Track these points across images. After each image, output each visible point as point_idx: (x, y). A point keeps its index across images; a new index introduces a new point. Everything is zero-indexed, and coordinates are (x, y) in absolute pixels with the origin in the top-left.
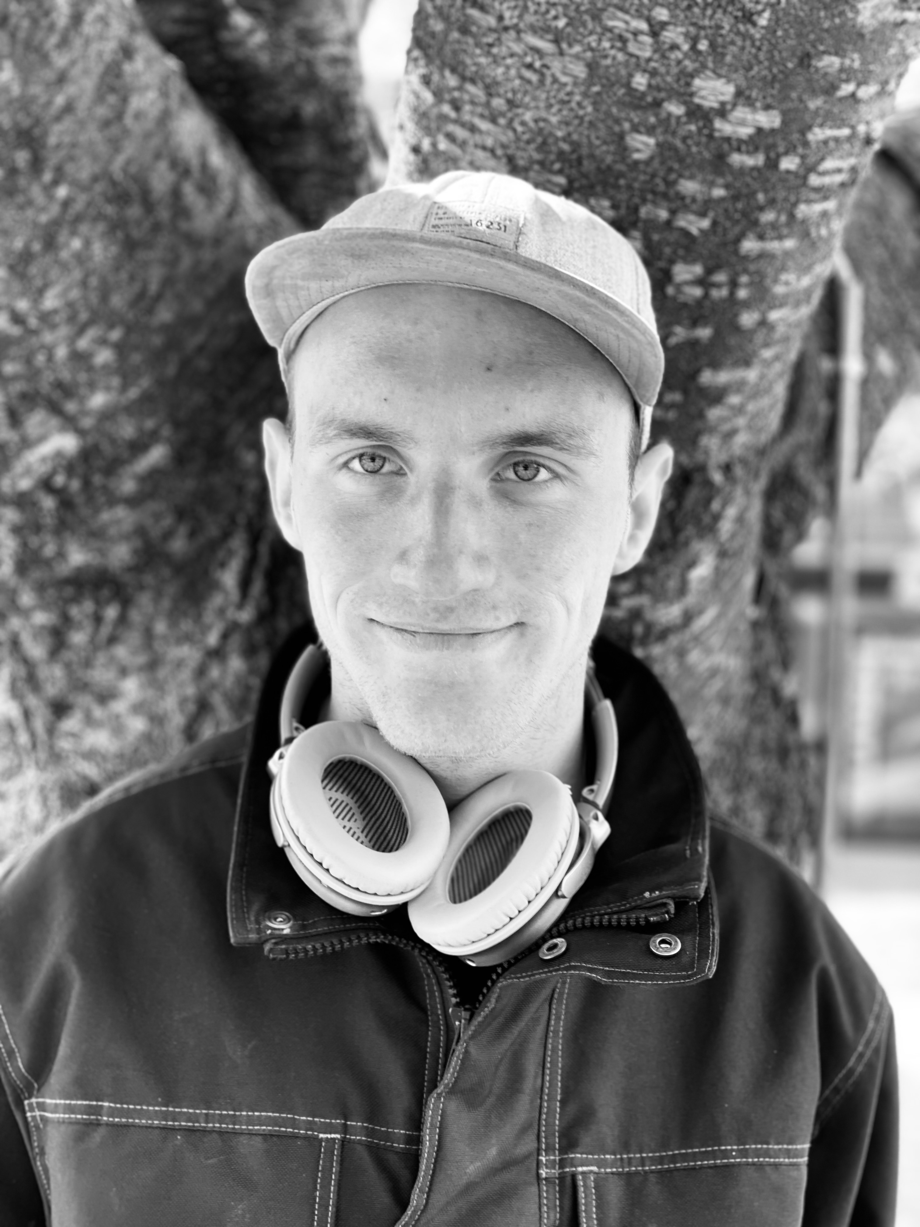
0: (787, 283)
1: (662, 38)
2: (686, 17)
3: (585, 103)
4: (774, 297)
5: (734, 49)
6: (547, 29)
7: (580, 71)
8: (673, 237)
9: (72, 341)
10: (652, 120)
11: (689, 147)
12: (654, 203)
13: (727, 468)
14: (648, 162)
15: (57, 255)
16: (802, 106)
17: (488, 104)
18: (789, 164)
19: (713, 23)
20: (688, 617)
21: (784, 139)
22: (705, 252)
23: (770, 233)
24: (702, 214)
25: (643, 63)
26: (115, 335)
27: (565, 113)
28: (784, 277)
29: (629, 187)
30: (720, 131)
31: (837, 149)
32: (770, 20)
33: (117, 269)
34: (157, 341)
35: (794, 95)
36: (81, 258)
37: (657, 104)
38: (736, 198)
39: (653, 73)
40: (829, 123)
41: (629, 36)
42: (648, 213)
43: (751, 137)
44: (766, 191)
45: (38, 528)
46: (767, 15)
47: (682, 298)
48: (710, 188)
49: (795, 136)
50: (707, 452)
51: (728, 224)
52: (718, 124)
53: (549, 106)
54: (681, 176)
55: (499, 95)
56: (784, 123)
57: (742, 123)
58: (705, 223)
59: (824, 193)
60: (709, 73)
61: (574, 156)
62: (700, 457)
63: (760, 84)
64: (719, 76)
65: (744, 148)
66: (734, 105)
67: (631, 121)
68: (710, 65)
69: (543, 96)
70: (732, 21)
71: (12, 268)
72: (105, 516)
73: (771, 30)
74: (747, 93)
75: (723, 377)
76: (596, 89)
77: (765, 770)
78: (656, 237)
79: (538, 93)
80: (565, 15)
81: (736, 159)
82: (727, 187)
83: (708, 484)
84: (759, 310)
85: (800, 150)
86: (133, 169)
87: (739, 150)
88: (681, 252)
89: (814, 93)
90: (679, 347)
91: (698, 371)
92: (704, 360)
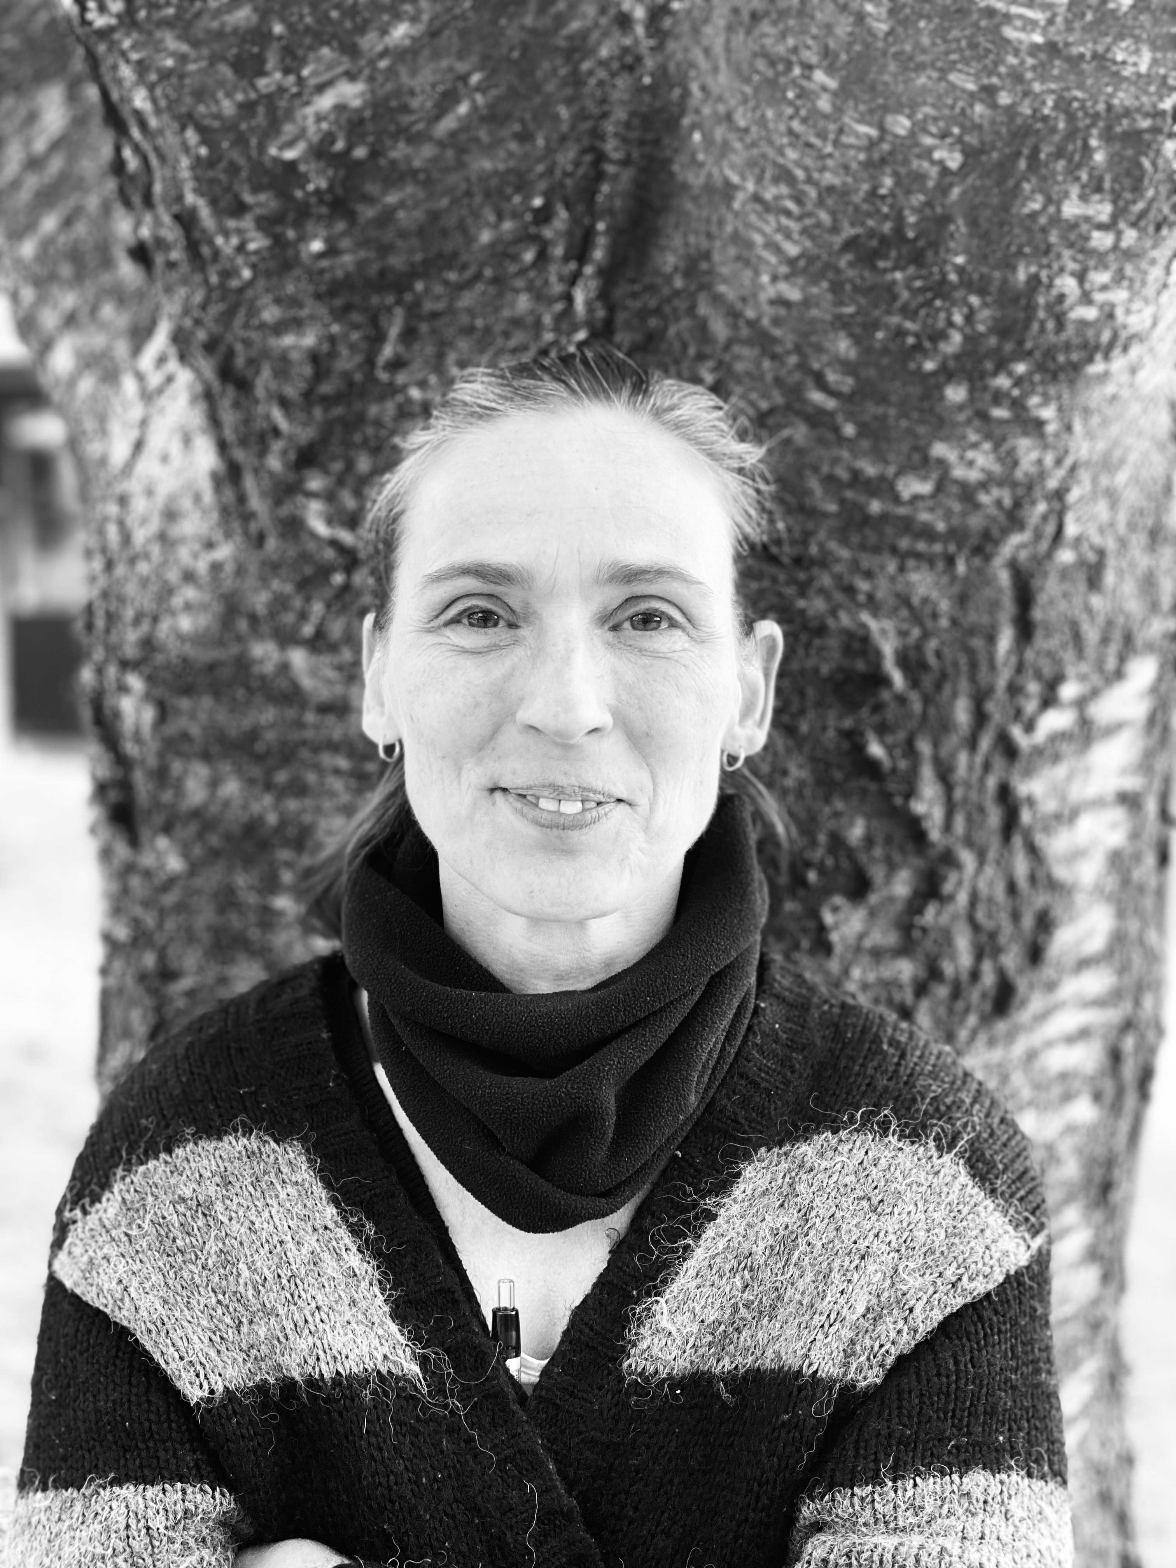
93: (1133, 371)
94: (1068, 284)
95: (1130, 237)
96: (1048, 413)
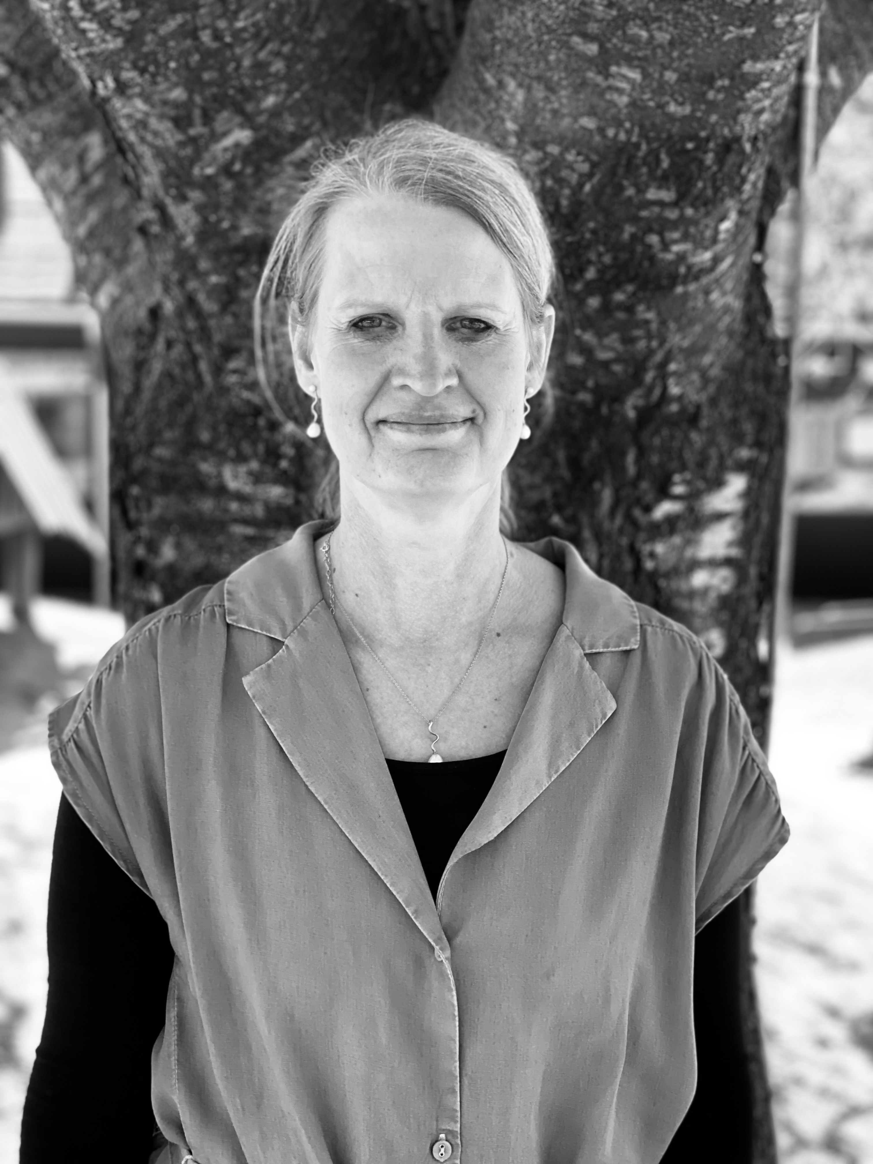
9: (255, 53)
13: (754, 140)
20: (716, 261)
26: (287, 49)
45: (216, 207)
50: (743, 127)
62: (737, 130)
75: (760, 66)
83: (742, 151)
84: (788, 13)
90: (730, 41)
91: (743, 61)
92: (747, 53)
93: (707, 292)
94: (654, 239)
95: (689, 212)
96: (651, 316)
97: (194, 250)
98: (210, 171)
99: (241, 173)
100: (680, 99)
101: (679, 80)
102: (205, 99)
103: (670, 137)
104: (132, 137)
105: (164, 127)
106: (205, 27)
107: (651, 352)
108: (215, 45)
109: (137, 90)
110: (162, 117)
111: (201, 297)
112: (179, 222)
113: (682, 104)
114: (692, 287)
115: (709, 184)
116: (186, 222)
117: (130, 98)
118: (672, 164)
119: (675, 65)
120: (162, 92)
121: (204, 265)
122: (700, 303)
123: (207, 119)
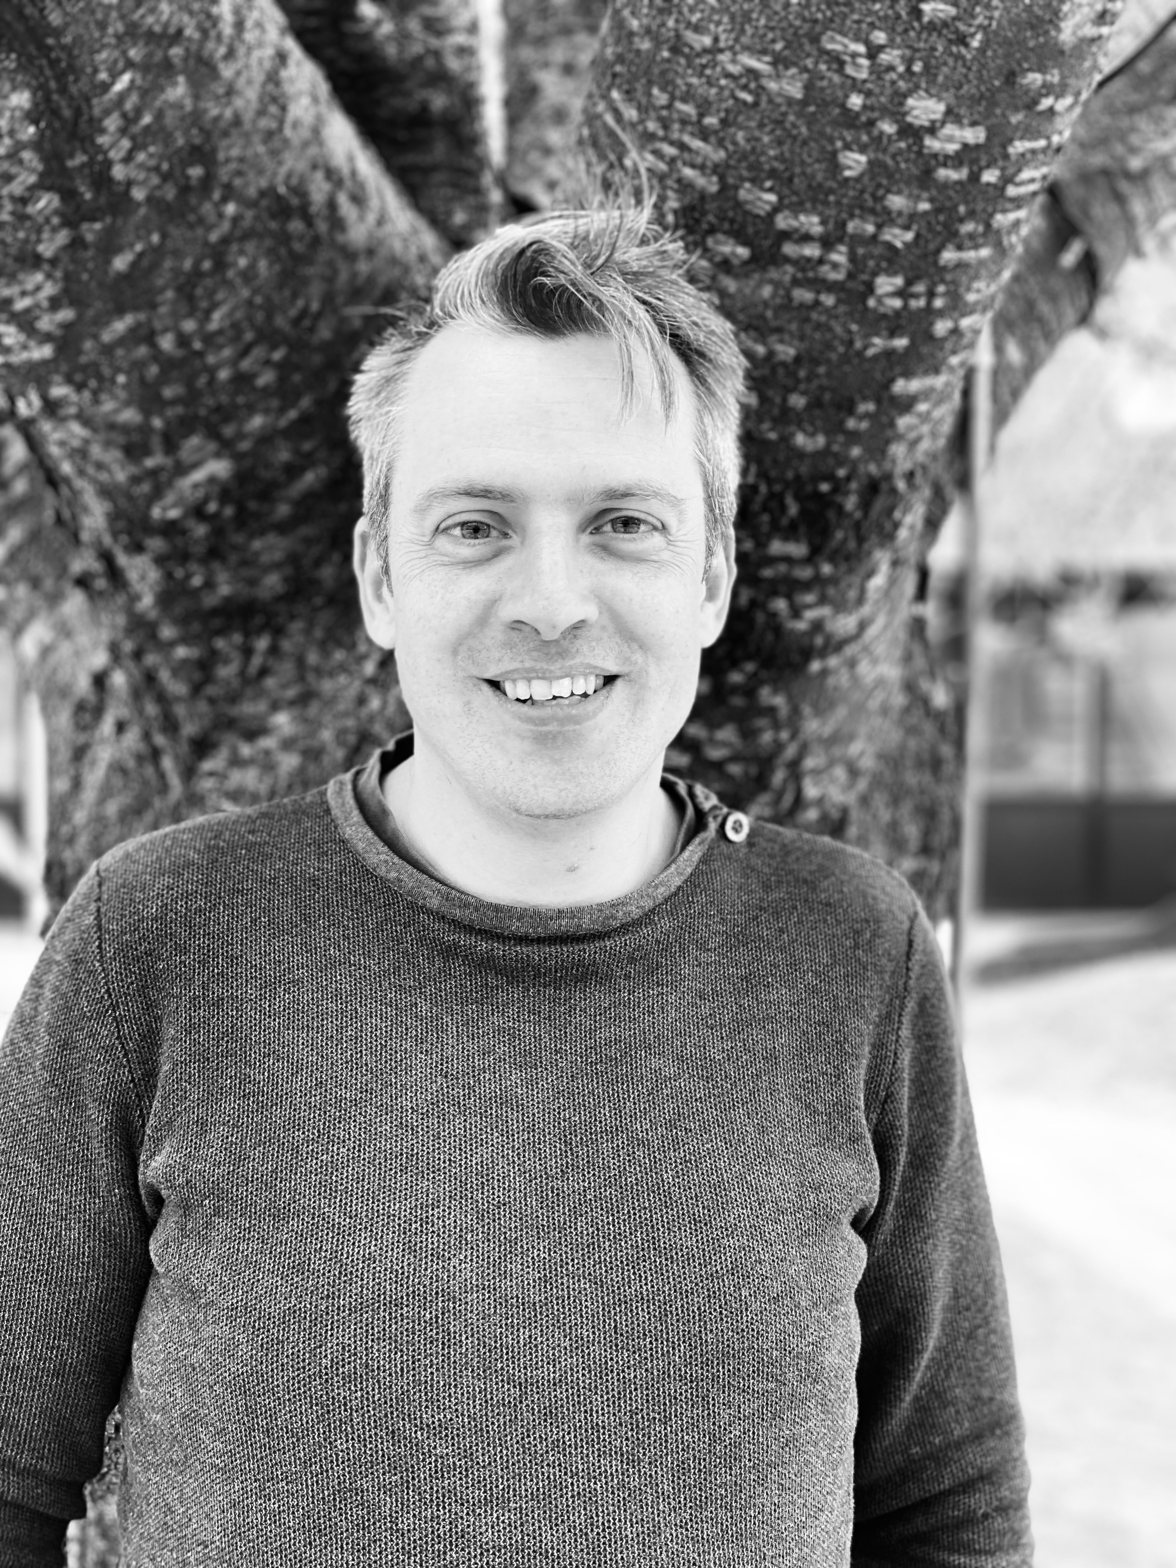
0: (978, 291)
1: (879, 61)
2: (903, 40)
3: (799, 123)
4: (966, 304)
5: (945, 70)
6: (764, 52)
7: (796, 91)
8: (877, 251)
9: (234, 362)
10: (865, 138)
11: (897, 163)
12: (862, 218)
13: (910, 476)
14: (858, 179)
15: (224, 274)
16: (1004, 121)
17: (699, 122)
18: (990, 176)
19: (927, 46)
20: (862, 626)
21: (986, 153)
22: (906, 264)
23: (968, 243)
24: (907, 228)
25: (859, 85)
26: (278, 355)
27: (778, 132)
28: (976, 285)
29: (838, 203)
30: (929, 148)
31: (1033, 160)
32: (981, 42)
33: (281, 287)
34: (317, 359)
35: (998, 111)
36: (248, 275)
37: (871, 123)
38: (937, 211)
39: (868, 94)
40: (1028, 136)
41: (847, 58)
42: (855, 228)
43: (957, 153)
44: (966, 203)
45: (184, 557)
46: (979, 37)
47: (882, 310)
48: (916, 203)
49: (996, 151)
50: (894, 461)
51: (930, 236)
52: (928, 141)
53: (761, 126)
54: (889, 191)
55: (711, 115)
56: (988, 138)
57: (950, 139)
58: (909, 236)
59: (1018, 202)
60: (922, 93)
61: (787, 175)
62: (887, 466)
63: (968, 103)
64: (931, 96)
65: (950, 163)
66: (943, 123)
67: (843, 139)
68: (923, 85)
69: (758, 117)
70: (946, 43)
71: (179, 289)
72: (257, 544)
73: (982, 50)
74: (956, 110)
75: (915, 385)
76: (812, 109)
77: (920, 783)
78: (861, 251)
79: (752, 113)
80: (784, 39)
81: (943, 173)
82: (931, 200)
83: (894, 491)
84: (951, 318)
85: (1000, 163)
86: (294, 181)
87: (945, 165)
88: (884, 264)
89: (1016, 109)
90: (876, 357)
91: (892, 380)
92: (898, 370)
93: (852, 664)
94: (781, 605)
95: (826, 569)
96: (780, 701)
97: (153, 614)
98: (174, 514)
99: (217, 515)
100: (810, 429)
101: (809, 407)
102: (168, 423)
103: (798, 477)
104: (66, 468)
105: (112, 457)
106: (165, 330)
107: (779, 747)
108: (179, 353)
109: (72, 410)
110: (107, 444)
111: (164, 675)
112: (133, 576)
113: (812, 435)
114: (833, 661)
115: (851, 534)
116: (143, 578)
117: (63, 420)
118: (803, 512)
119: (802, 387)
120: (107, 414)
121: (167, 632)
122: (843, 679)
123: (170, 444)
